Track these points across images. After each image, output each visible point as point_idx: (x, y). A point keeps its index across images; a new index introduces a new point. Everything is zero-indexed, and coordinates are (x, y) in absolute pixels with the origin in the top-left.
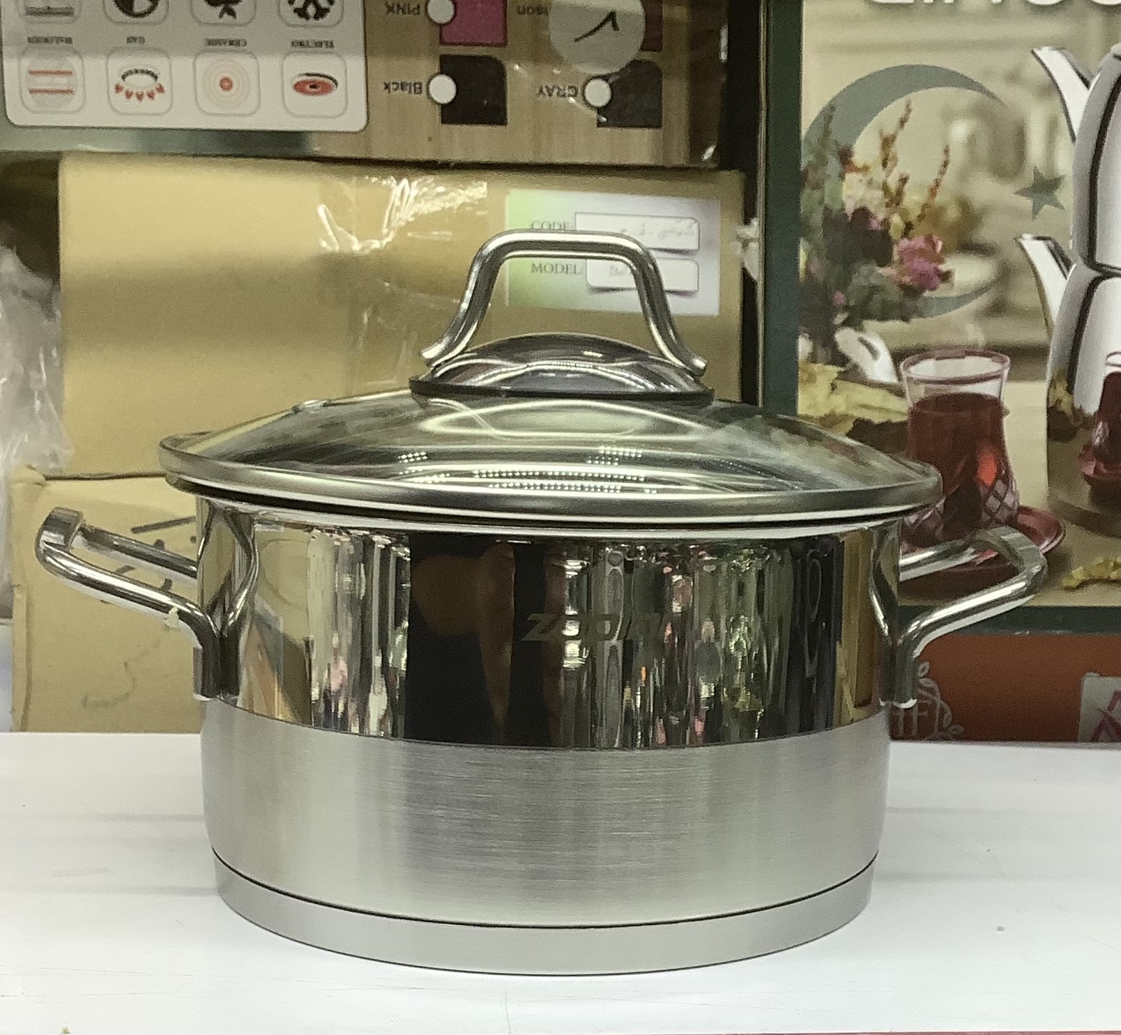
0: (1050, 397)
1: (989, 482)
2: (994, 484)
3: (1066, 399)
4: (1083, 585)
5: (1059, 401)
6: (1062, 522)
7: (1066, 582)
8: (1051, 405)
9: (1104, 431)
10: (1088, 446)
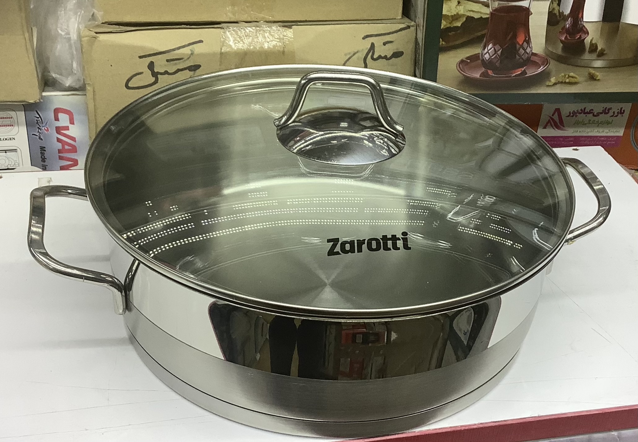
0: (550, 7)
1: (521, 43)
2: (523, 43)
3: (557, 8)
4: (555, 84)
5: (554, 9)
6: (549, 59)
7: (548, 83)
8: (550, 10)
9: (571, 22)
10: (564, 28)
